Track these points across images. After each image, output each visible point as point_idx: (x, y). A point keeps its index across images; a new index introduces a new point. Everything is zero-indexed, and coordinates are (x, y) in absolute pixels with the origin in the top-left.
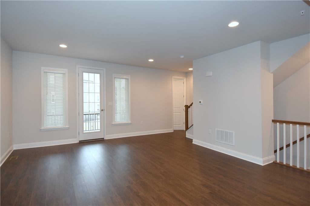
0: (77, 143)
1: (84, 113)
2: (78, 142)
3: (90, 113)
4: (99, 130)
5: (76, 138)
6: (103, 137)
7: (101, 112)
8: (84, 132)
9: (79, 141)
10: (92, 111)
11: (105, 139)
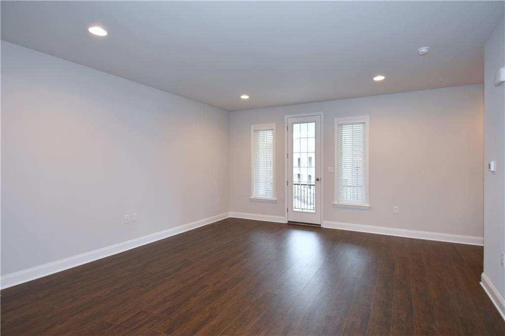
0: (286, 224)
1: (294, 183)
2: (287, 222)
3: (301, 183)
4: (314, 211)
5: (284, 216)
6: (320, 224)
7: (316, 183)
8: (295, 210)
9: (289, 222)
10: (305, 180)
11: (322, 226)
